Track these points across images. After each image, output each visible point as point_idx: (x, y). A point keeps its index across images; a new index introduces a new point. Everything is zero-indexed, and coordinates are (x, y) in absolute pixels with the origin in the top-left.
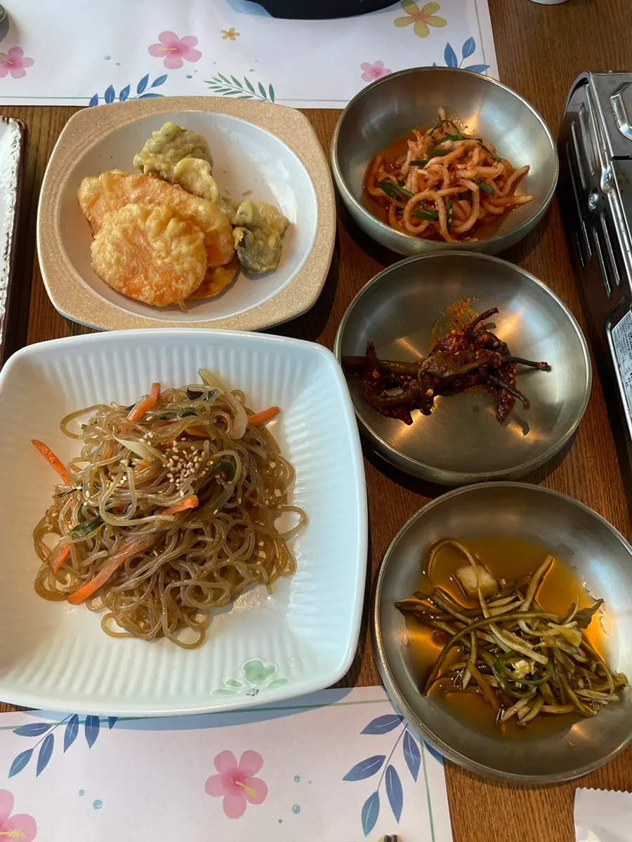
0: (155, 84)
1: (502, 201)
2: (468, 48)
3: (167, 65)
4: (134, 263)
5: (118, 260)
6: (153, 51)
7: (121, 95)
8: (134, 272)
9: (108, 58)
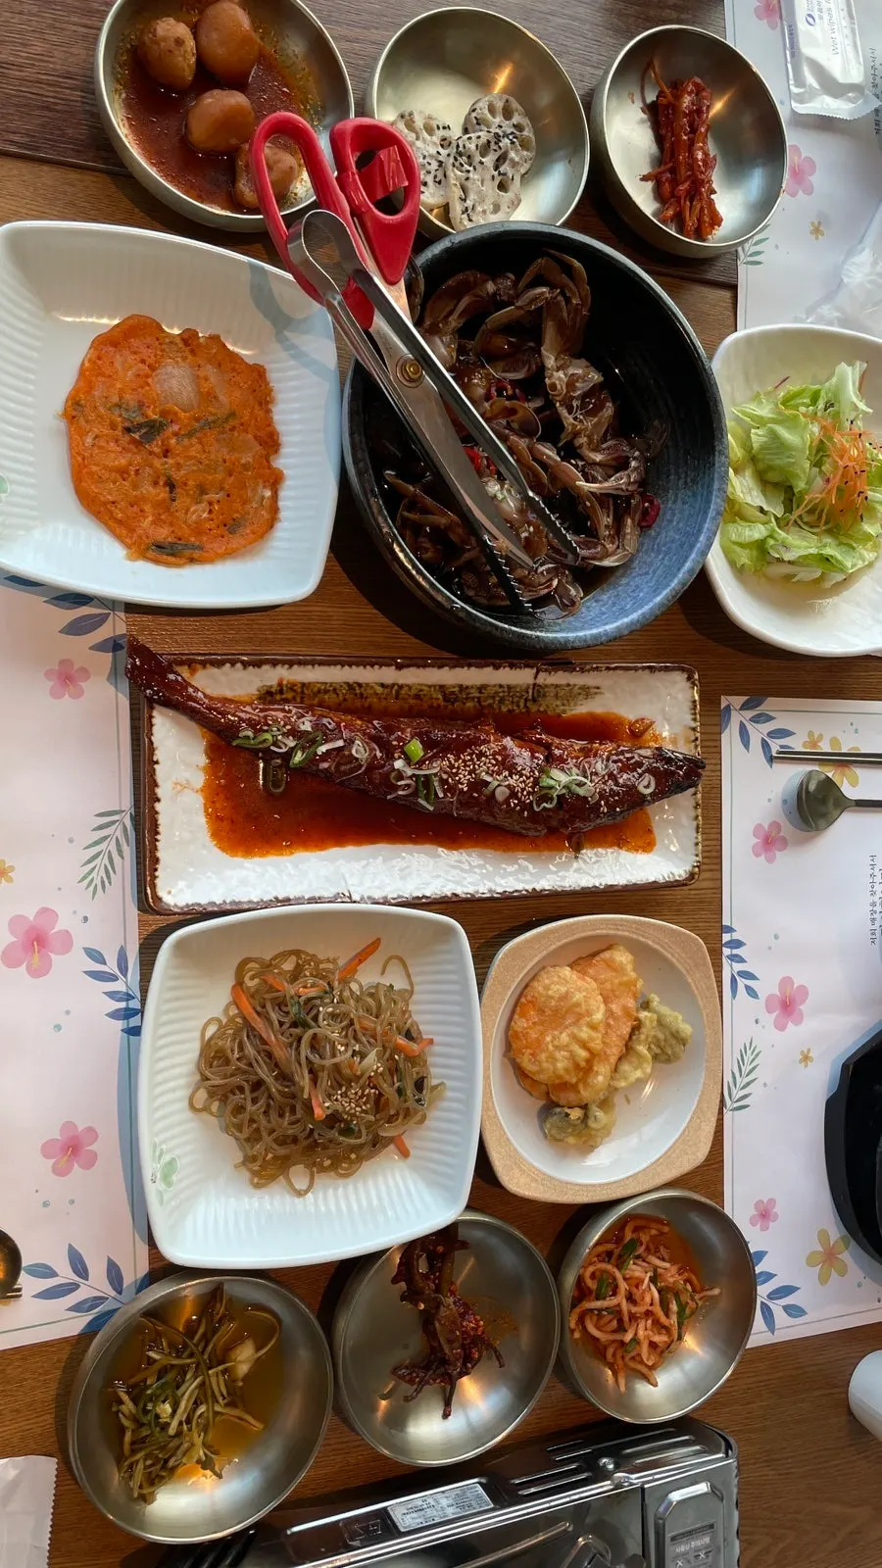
0: (748, 988)
1: (620, 1362)
2: (793, 1311)
3: (770, 999)
4: (548, 1012)
5: (552, 997)
6: (786, 981)
7: (737, 956)
8: (541, 1011)
9: (776, 937)
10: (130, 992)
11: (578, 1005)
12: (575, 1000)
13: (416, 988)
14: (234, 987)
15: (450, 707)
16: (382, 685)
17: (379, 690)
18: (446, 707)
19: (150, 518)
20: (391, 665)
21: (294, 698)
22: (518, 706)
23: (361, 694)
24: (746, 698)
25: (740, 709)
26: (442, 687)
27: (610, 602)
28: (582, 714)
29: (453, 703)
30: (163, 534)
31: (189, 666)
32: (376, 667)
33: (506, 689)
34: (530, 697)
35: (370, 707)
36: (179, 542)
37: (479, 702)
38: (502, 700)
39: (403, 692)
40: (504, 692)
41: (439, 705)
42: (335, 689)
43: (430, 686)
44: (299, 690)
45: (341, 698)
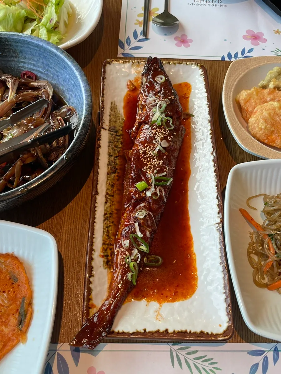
0: (249, 52)
3: (253, 44)
4: (273, 129)
5: (266, 127)
6: (245, 37)
7: (235, 55)
8: (272, 132)
9: (225, 40)
10: (273, 349)
11: (270, 114)
12: (267, 115)
13: (263, 192)
14: (269, 289)
15: (118, 171)
16: (106, 203)
17: (108, 204)
18: (118, 173)
19: (3, 327)
20: (96, 197)
21: (111, 249)
22: (119, 139)
23: (110, 213)
24: (119, 46)
25: (124, 49)
26: (108, 174)
27: (70, 93)
28: (124, 112)
29: (117, 169)
30: (13, 320)
31: (90, 308)
32: (96, 205)
33: (111, 144)
34: (115, 133)
35: (117, 210)
36: (19, 311)
37: (116, 157)
38: (116, 146)
39: (110, 193)
40: (112, 145)
41: (117, 176)
42: (107, 227)
43: (108, 179)
44: (106, 246)
45: (112, 224)
